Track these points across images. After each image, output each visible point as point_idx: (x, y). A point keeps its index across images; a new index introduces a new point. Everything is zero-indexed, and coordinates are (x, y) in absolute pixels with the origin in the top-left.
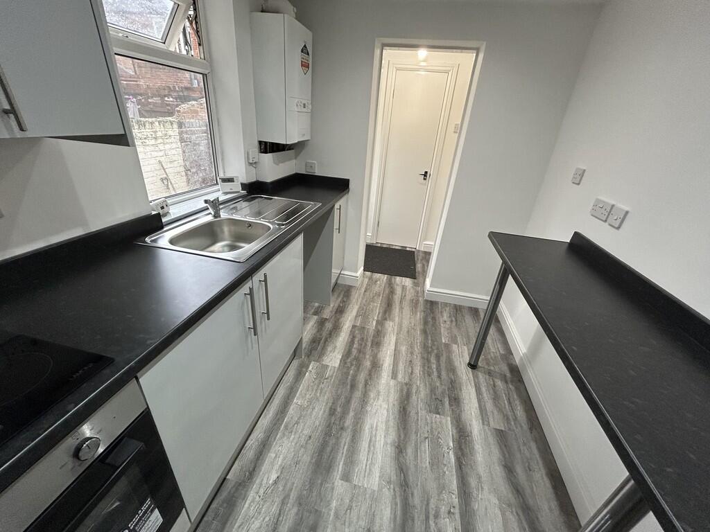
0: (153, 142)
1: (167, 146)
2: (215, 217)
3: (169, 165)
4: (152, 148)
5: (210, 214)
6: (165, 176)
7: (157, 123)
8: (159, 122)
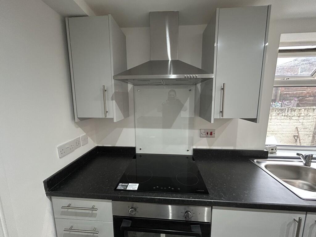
0: (297, 118)
1: (305, 121)
2: (305, 164)
3: (302, 130)
4: (295, 121)
5: (302, 162)
6: (298, 135)
7: (303, 110)
8: (305, 109)
